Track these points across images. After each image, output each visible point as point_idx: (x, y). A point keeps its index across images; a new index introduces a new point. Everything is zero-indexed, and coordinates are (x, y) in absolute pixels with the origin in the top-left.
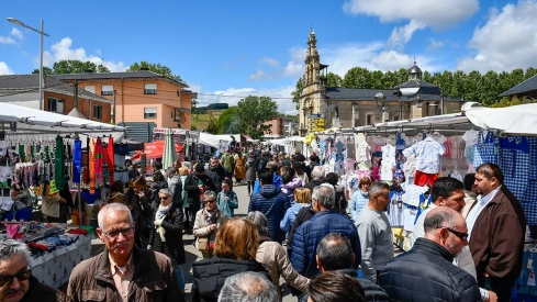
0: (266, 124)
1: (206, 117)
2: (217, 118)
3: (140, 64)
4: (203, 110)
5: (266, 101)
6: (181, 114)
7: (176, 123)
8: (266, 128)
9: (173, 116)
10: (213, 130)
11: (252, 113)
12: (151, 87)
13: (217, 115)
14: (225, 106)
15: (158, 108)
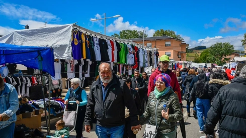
0: (227, 57)
1: (193, 54)
2: (199, 54)
3: (160, 31)
4: (191, 51)
5: (226, 45)
6: (181, 54)
7: (179, 59)
8: (227, 59)
9: (178, 55)
10: (196, 61)
11: (219, 52)
12: (168, 43)
13: (199, 53)
14: (204, 48)
15: (171, 52)
